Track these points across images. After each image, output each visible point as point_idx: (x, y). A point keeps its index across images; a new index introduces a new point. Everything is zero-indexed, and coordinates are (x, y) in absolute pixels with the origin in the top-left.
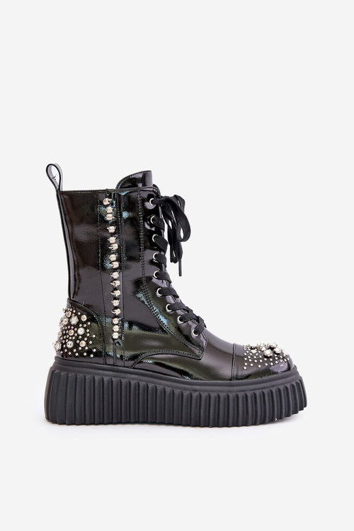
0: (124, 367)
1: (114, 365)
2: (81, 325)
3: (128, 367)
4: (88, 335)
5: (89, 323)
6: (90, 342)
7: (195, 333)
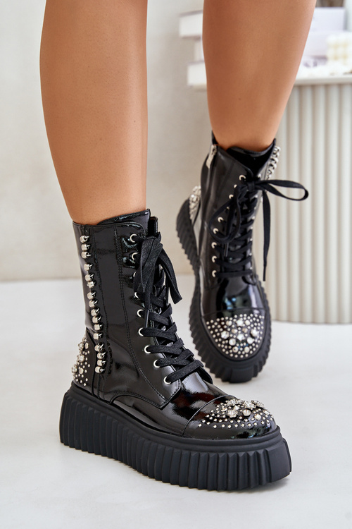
0: (105, 401)
1: (97, 397)
2: (84, 353)
3: (107, 403)
4: (86, 363)
5: (89, 352)
6: (86, 371)
7: (167, 380)
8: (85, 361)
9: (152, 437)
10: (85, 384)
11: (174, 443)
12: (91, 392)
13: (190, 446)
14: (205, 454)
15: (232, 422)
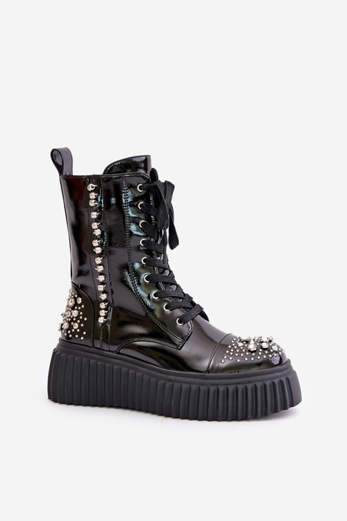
0: (110, 351)
1: (100, 349)
2: (76, 308)
3: (112, 352)
4: (81, 317)
5: (83, 306)
6: (82, 325)
7: (179, 322)
8: (79, 315)
9: (172, 377)
10: (82, 338)
11: (198, 380)
12: (91, 345)
13: (217, 381)
14: (233, 386)
15: (253, 354)
